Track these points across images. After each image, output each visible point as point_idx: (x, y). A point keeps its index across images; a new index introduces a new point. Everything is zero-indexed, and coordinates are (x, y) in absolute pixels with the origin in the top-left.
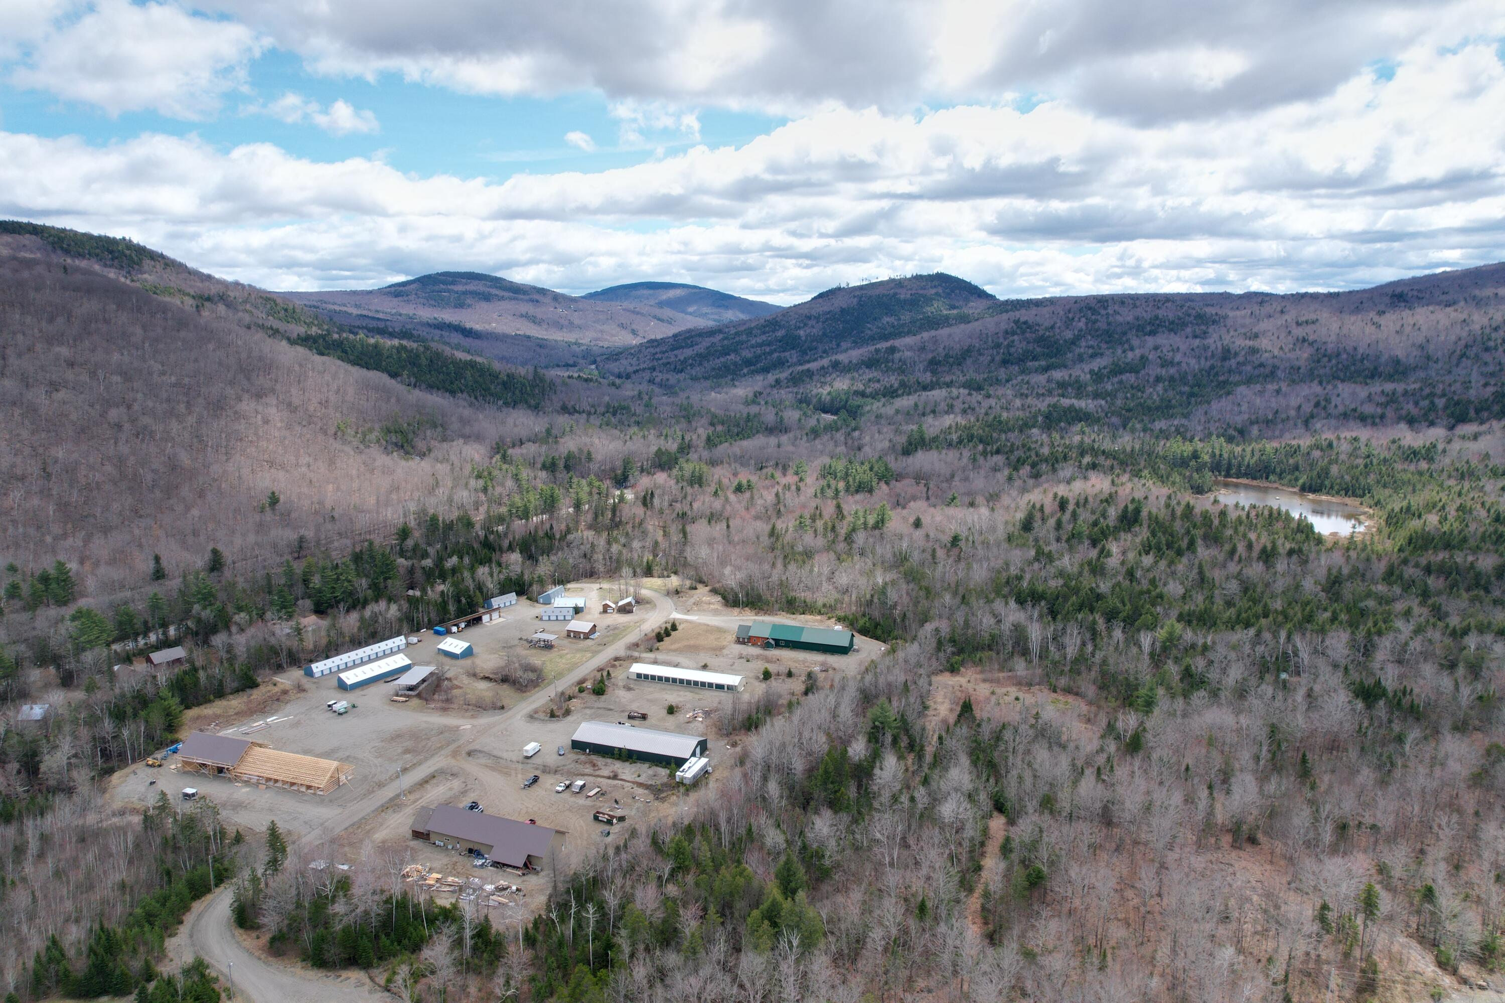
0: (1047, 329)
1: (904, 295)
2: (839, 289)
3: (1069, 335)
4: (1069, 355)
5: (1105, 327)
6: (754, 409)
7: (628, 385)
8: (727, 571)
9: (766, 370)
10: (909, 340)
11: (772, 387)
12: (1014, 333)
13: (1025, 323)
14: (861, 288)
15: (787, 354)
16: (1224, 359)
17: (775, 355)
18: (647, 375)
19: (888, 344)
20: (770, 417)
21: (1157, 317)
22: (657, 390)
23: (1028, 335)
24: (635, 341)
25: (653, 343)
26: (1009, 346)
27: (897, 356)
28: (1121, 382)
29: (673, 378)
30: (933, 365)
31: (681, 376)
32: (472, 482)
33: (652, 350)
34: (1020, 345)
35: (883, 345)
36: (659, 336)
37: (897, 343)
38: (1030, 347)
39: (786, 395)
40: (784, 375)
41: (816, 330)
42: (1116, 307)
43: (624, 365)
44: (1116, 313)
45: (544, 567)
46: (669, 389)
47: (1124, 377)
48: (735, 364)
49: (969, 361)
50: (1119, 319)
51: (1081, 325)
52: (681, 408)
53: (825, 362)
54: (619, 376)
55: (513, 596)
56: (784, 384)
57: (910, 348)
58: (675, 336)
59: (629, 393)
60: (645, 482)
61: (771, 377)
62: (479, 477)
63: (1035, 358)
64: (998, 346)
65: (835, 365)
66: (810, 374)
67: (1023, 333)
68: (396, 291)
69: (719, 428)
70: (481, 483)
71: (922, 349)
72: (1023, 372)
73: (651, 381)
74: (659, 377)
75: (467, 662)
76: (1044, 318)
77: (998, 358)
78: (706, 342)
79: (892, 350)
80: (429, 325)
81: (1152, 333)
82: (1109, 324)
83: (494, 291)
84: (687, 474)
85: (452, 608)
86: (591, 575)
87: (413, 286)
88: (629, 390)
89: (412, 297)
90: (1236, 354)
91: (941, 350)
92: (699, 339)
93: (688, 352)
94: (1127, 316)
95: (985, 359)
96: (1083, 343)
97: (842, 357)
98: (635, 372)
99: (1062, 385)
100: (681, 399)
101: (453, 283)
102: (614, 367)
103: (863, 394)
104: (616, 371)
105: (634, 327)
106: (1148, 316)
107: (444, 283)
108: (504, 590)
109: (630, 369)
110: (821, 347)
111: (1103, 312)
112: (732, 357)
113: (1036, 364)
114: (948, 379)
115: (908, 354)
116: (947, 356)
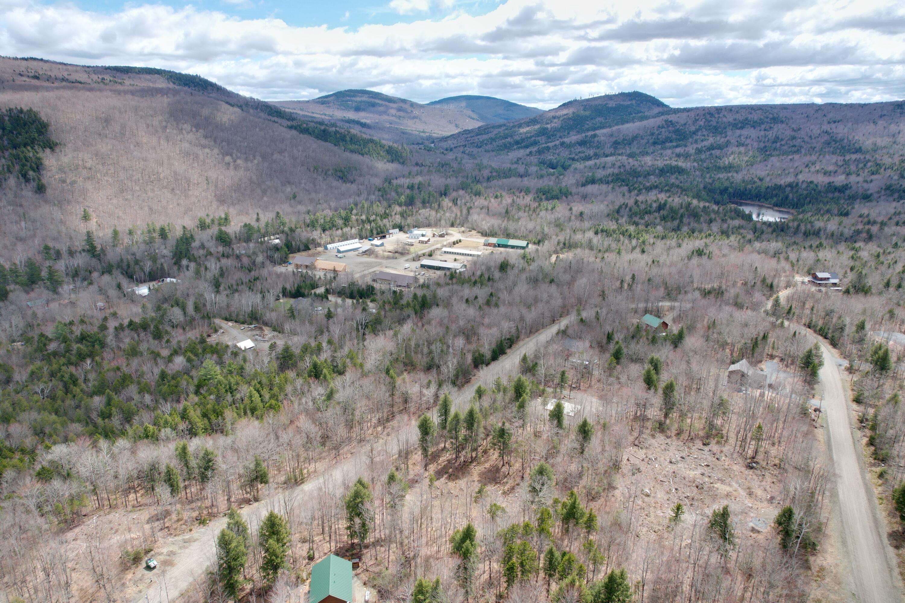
0: (682, 125)
1: (612, 104)
2: (575, 101)
3: (693, 129)
4: (690, 140)
5: (715, 124)
6: (515, 166)
7: (451, 154)
8: (484, 223)
9: (527, 147)
10: (605, 131)
11: (528, 155)
12: (663, 127)
13: (671, 121)
14: (587, 100)
15: (539, 138)
16: (774, 142)
17: (533, 139)
18: (461, 149)
19: (593, 133)
20: (521, 169)
21: (747, 119)
22: (466, 156)
23: (670, 128)
24: (456, 131)
25: (466, 132)
26: (659, 134)
27: (596, 139)
28: (711, 154)
29: (475, 151)
30: (616, 144)
31: (480, 150)
32: (377, 193)
33: (466, 136)
34: (665, 134)
35: (590, 133)
36: (470, 128)
37: (598, 132)
38: (670, 135)
39: (534, 159)
40: (534, 149)
41: (556, 124)
42: (725, 113)
43: (450, 143)
44: (724, 116)
45: (410, 220)
46: (471, 156)
47: (713, 152)
48: (510, 143)
49: (635, 143)
50: (724, 120)
51: (702, 123)
52: (477, 165)
53: (557, 142)
54: (447, 150)
55: (397, 230)
56: (534, 154)
57: (604, 135)
58: (479, 128)
59: (451, 157)
60: (454, 194)
61: (528, 151)
62: (379, 190)
63: (671, 141)
64: (653, 134)
65: (562, 144)
66: (548, 149)
67: (668, 127)
68: (323, 101)
69: (494, 174)
70: (380, 193)
71: (611, 135)
72: (662, 148)
73: (463, 152)
74: (468, 150)
75: (382, 248)
76: (682, 119)
77: (651, 141)
78: (496, 131)
79: (595, 136)
80: (343, 121)
81: (742, 128)
82: (717, 123)
83: (377, 101)
84: (474, 191)
85: (375, 232)
86: (429, 226)
87: (332, 98)
88: (450, 156)
89: (331, 104)
90: (782, 140)
91: (621, 136)
92: (492, 130)
93: (485, 137)
94: (730, 118)
95: (644, 141)
96: (700, 133)
97: (567, 140)
98: (456, 147)
99: (678, 156)
100: (478, 161)
101: (354, 96)
102: (444, 145)
103: (573, 159)
104: (445, 147)
105: (457, 122)
106: (741, 118)
107: (349, 96)
108: (394, 227)
109: (452, 146)
110: (558, 134)
111: (716, 116)
112: (509, 139)
113: (671, 144)
114: (620, 152)
115: (602, 138)
116: (624, 140)
